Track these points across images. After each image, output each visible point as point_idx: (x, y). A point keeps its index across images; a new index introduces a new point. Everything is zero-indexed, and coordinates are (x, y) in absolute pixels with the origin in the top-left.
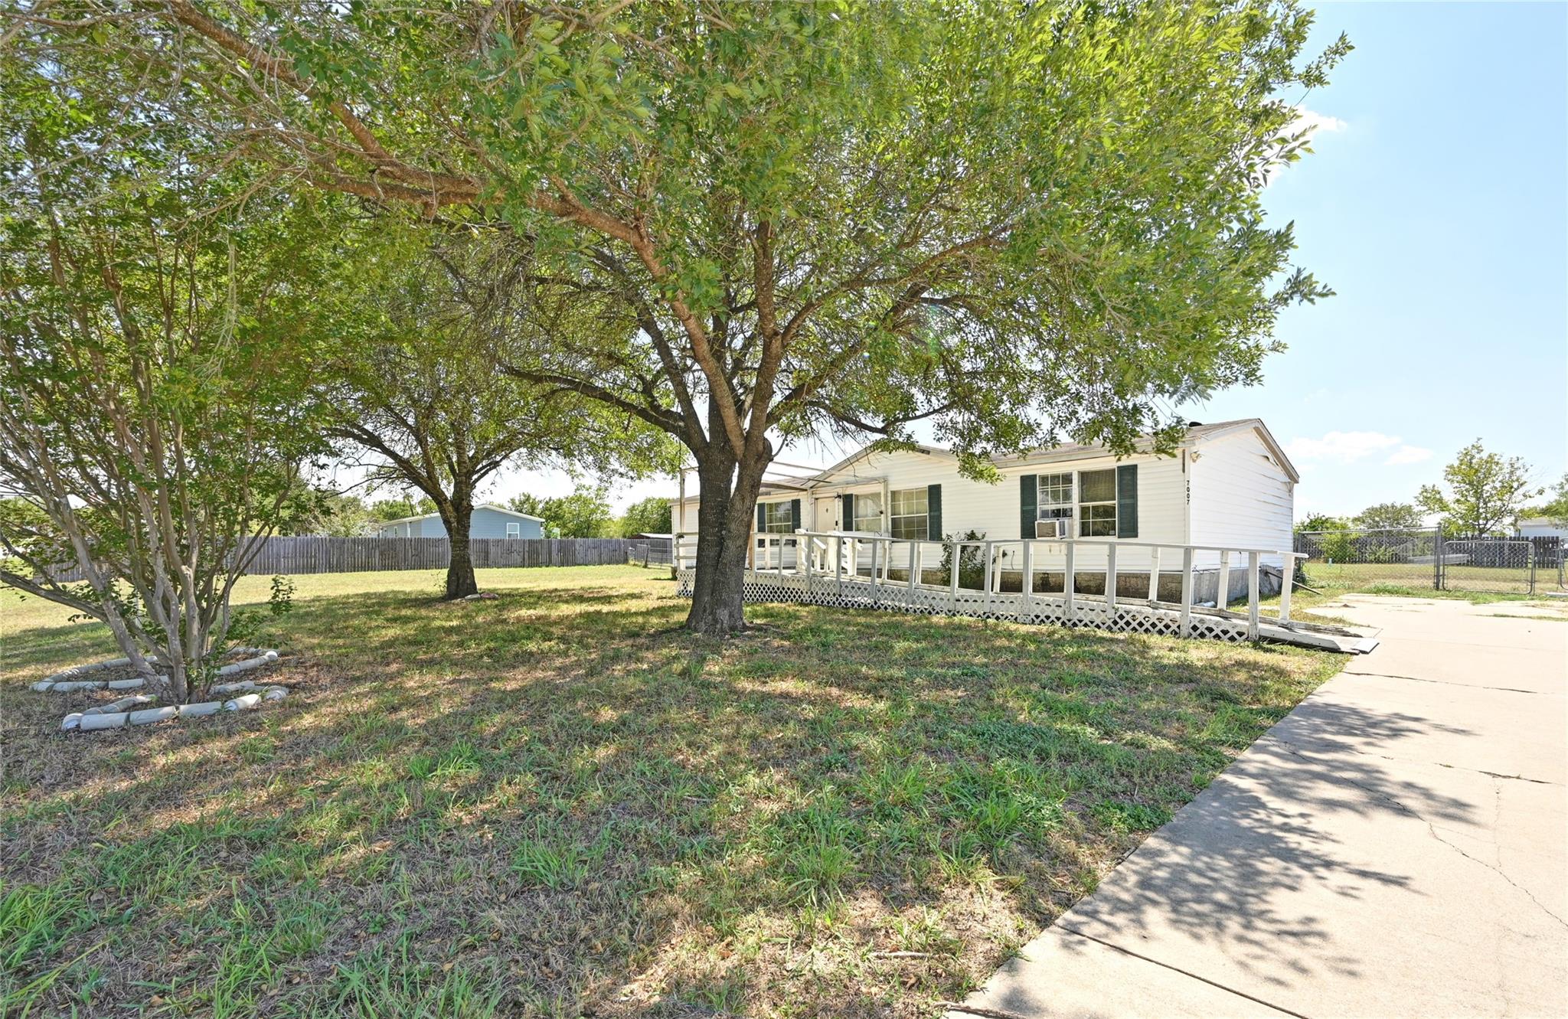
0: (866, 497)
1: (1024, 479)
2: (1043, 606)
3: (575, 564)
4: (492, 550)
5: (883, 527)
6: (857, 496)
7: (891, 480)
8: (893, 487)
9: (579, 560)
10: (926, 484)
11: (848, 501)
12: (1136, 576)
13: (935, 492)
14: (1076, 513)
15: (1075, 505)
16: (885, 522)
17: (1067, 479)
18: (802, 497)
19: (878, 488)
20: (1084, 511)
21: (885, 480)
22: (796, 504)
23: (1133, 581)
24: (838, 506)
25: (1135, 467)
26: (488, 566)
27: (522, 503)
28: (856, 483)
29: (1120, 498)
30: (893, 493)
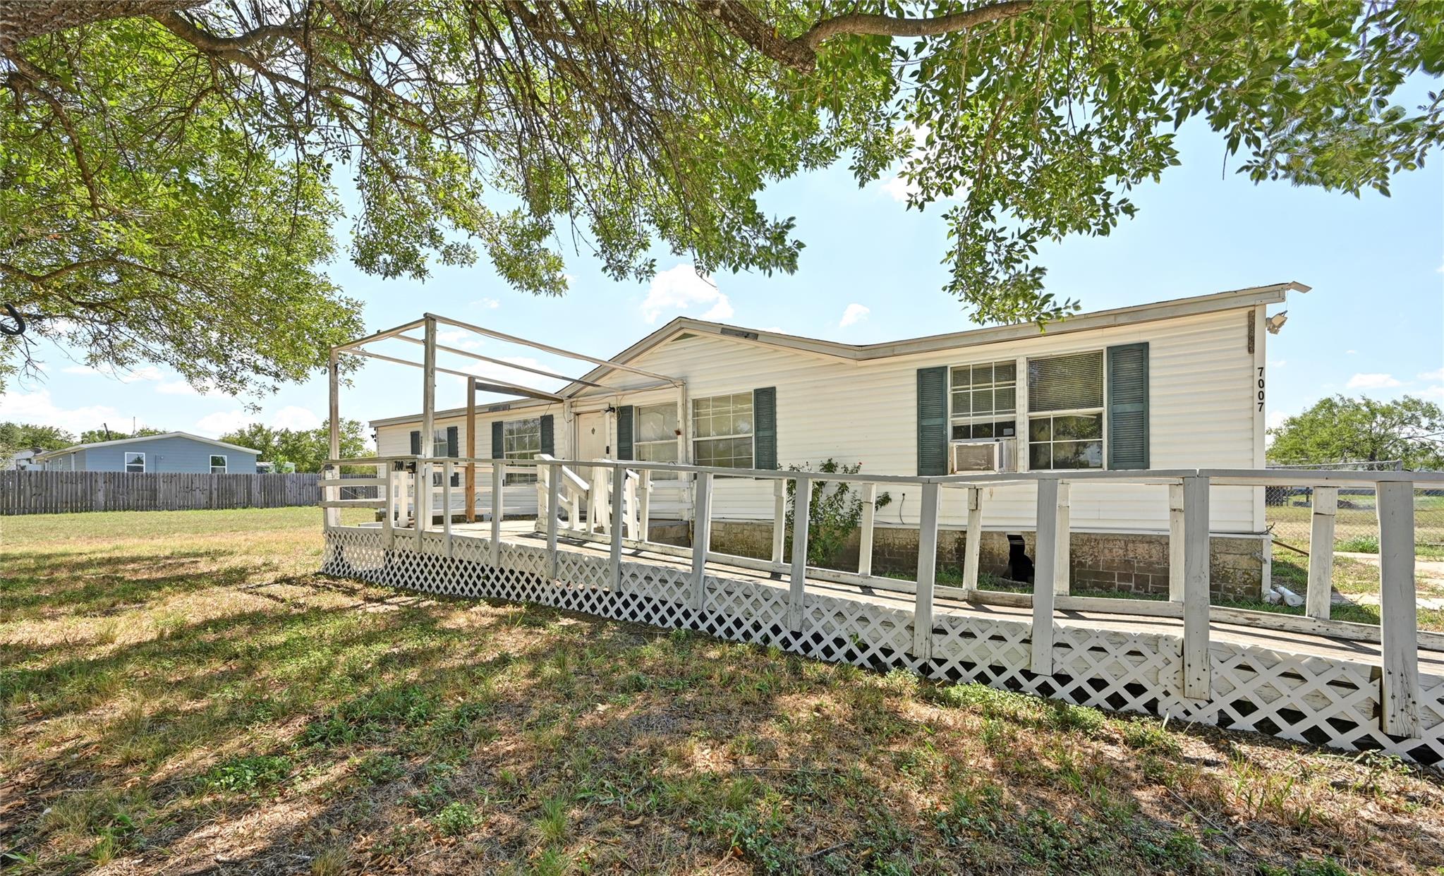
0: (654, 409)
1: (922, 373)
2: (1117, 654)
3: (284, 504)
4: (162, 486)
5: (680, 455)
6: (639, 409)
7: (693, 381)
8: (695, 393)
9: (290, 497)
10: (750, 388)
11: (625, 416)
12: (1148, 540)
13: (765, 400)
14: (1023, 429)
15: (1022, 415)
16: (685, 447)
17: (1008, 370)
18: (555, 410)
19: (674, 395)
20: (1036, 427)
21: (683, 383)
22: (547, 421)
23: (1142, 549)
24: (610, 424)
25: (1143, 348)
26: (156, 508)
27: (254, 435)
28: (638, 389)
29: (1114, 400)
30: (696, 403)
